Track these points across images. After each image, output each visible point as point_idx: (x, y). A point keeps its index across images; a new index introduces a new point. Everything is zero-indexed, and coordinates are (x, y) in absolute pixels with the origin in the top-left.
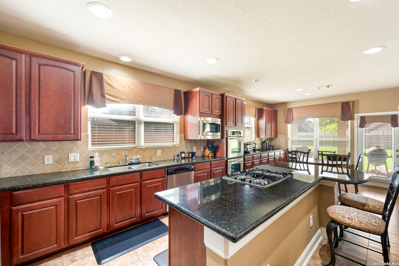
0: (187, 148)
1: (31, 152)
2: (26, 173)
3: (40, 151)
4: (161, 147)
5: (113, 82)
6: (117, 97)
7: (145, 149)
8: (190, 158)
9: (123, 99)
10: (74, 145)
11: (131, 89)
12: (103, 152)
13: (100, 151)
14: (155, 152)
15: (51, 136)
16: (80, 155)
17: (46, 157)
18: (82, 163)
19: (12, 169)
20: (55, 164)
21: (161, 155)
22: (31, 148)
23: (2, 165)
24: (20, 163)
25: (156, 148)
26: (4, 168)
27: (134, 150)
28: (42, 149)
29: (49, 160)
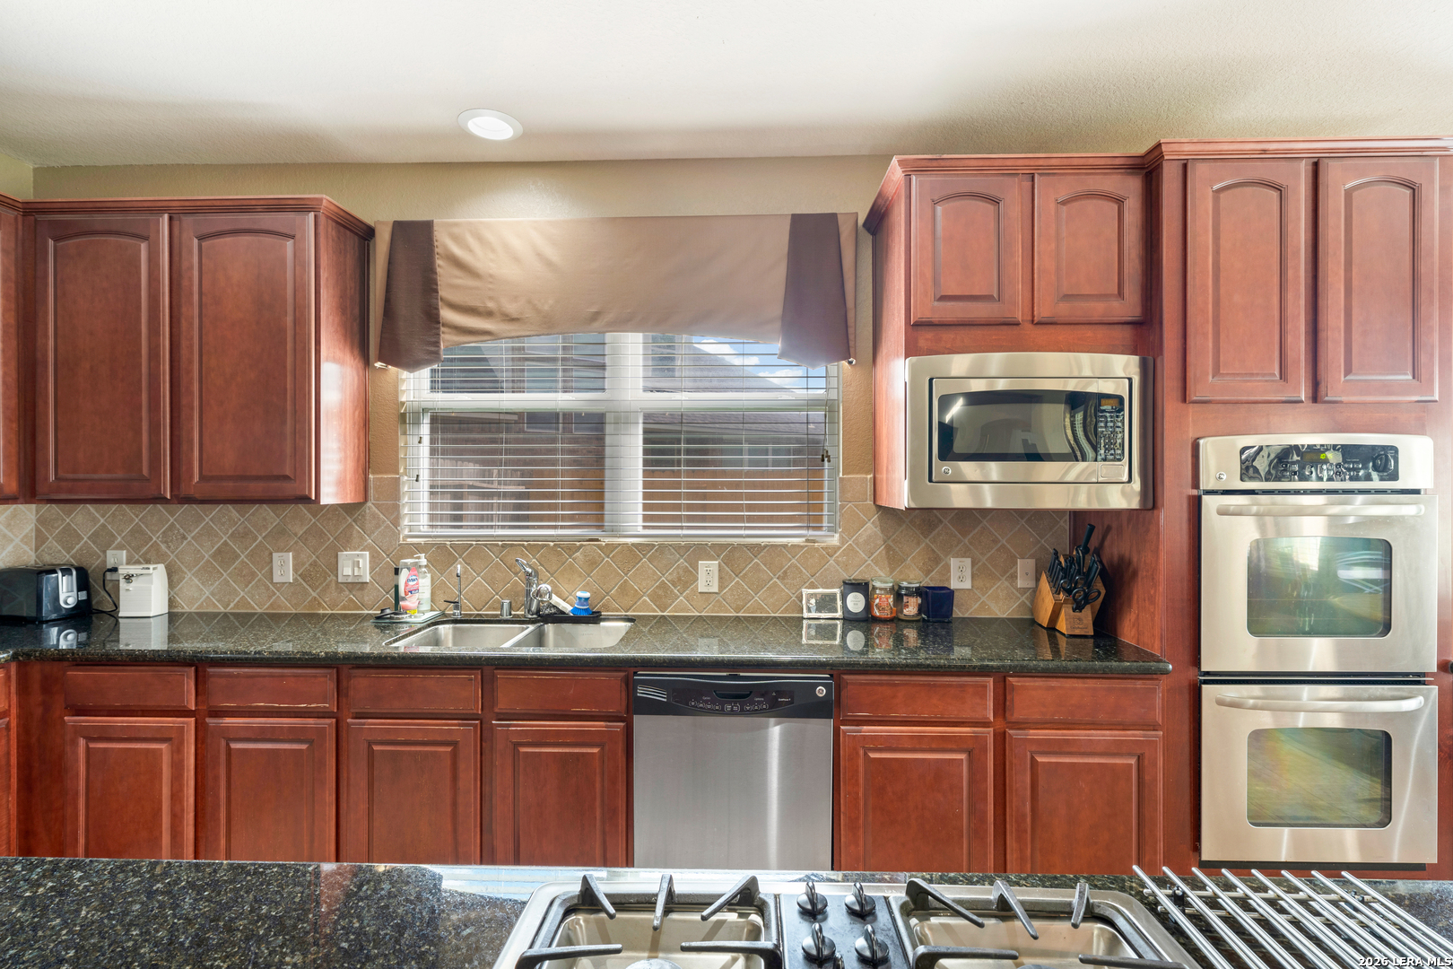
0: (894, 559)
1: (243, 537)
2: (232, 605)
3: (264, 534)
4: (723, 547)
5: (471, 251)
6: (489, 314)
7: (631, 551)
8: (909, 622)
9: (515, 316)
10: (354, 521)
11: (549, 264)
12: (450, 553)
13: (438, 547)
14: (686, 570)
15: (231, 484)
16: (372, 557)
17: (275, 555)
18: (379, 590)
19: (201, 587)
20: (301, 584)
21: (721, 587)
22: (242, 526)
23: (183, 572)
24: (219, 571)
25: (688, 547)
26: (186, 583)
27: (578, 554)
28: (267, 528)
29: (285, 568)
